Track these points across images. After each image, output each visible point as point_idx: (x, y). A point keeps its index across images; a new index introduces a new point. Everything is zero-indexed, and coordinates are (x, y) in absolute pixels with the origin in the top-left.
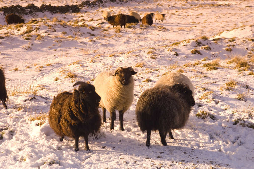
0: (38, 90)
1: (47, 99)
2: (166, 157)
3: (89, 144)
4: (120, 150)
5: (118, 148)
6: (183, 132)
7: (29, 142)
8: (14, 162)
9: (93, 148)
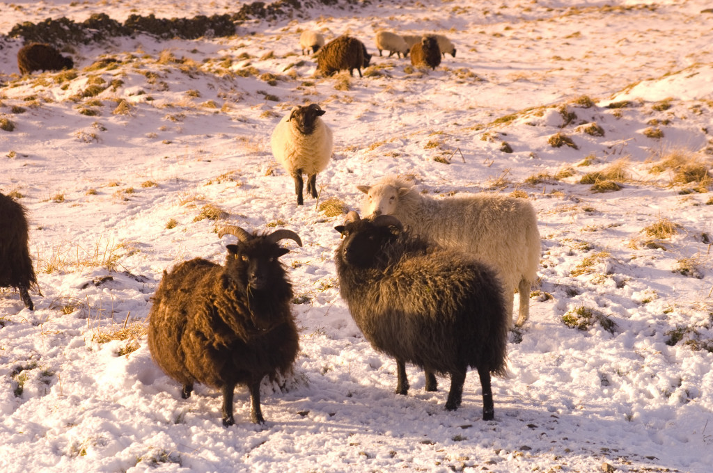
0: (119, 257)
1: (144, 279)
2: (478, 438)
3: (262, 406)
4: (348, 420)
5: (345, 414)
6: (524, 367)
7: (96, 401)
8: (52, 458)
9: (274, 416)
